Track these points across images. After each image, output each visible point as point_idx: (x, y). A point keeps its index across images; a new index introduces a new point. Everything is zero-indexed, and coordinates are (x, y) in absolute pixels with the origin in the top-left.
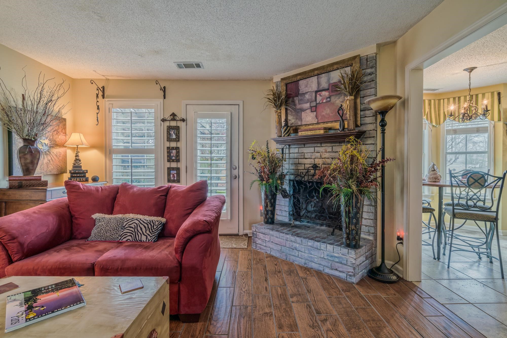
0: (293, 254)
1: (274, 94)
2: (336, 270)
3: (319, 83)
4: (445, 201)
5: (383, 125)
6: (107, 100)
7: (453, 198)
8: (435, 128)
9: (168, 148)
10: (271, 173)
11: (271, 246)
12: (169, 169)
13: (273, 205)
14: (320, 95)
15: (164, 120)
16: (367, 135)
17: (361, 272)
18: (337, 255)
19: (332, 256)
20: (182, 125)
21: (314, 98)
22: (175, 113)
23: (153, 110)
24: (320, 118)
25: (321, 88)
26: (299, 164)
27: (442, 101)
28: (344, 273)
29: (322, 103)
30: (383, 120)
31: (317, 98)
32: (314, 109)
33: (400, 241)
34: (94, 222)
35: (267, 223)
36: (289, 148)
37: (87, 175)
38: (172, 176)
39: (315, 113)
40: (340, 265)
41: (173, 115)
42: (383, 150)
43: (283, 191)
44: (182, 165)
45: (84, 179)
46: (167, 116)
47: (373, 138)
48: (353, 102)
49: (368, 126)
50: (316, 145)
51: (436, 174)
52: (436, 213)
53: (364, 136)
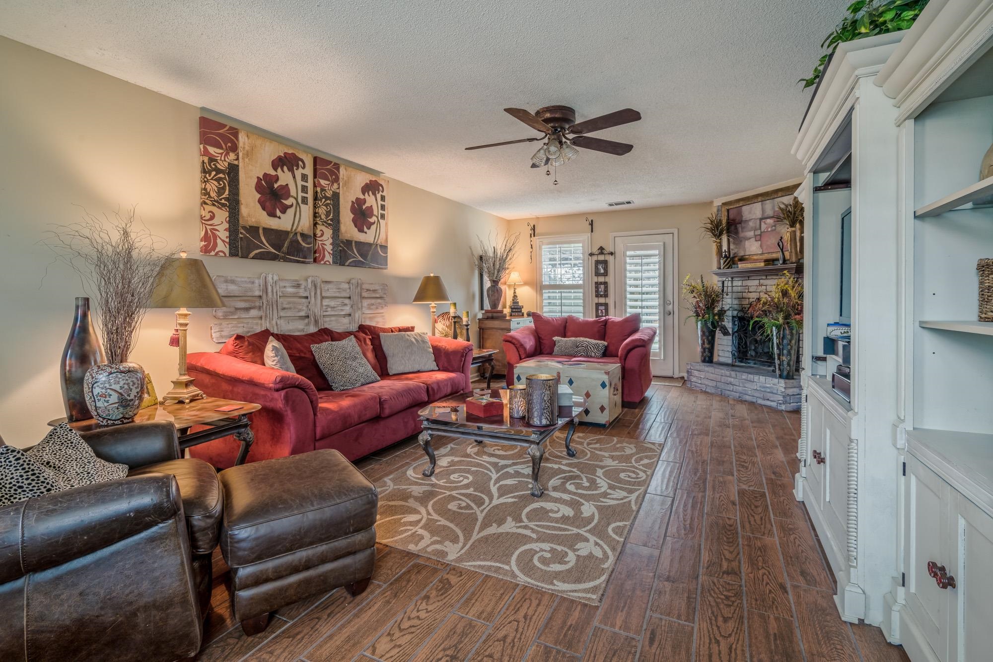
0: (728, 389)
1: (712, 222)
2: (768, 400)
3: (763, 211)
6: (537, 237)
9: (596, 283)
10: (708, 308)
11: (707, 383)
12: (598, 305)
13: (712, 343)
14: (765, 224)
15: (591, 255)
18: (768, 386)
19: (764, 387)
20: (610, 259)
21: (758, 226)
22: (604, 247)
23: (581, 245)
24: (765, 247)
25: (766, 215)
26: (743, 298)
28: (775, 402)
29: (767, 231)
31: (762, 226)
32: (759, 238)
34: (554, 343)
35: (704, 361)
36: (732, 281)
37: (523, 310)
38: (600, 311)
39: (760, 242)
40: (771, 395)
41: (601, 249)
43: (723, 328)
44: (610, 301)
45: (521, 314)
46: (595, 250)
48: (793, 234)
50: (760, 278)
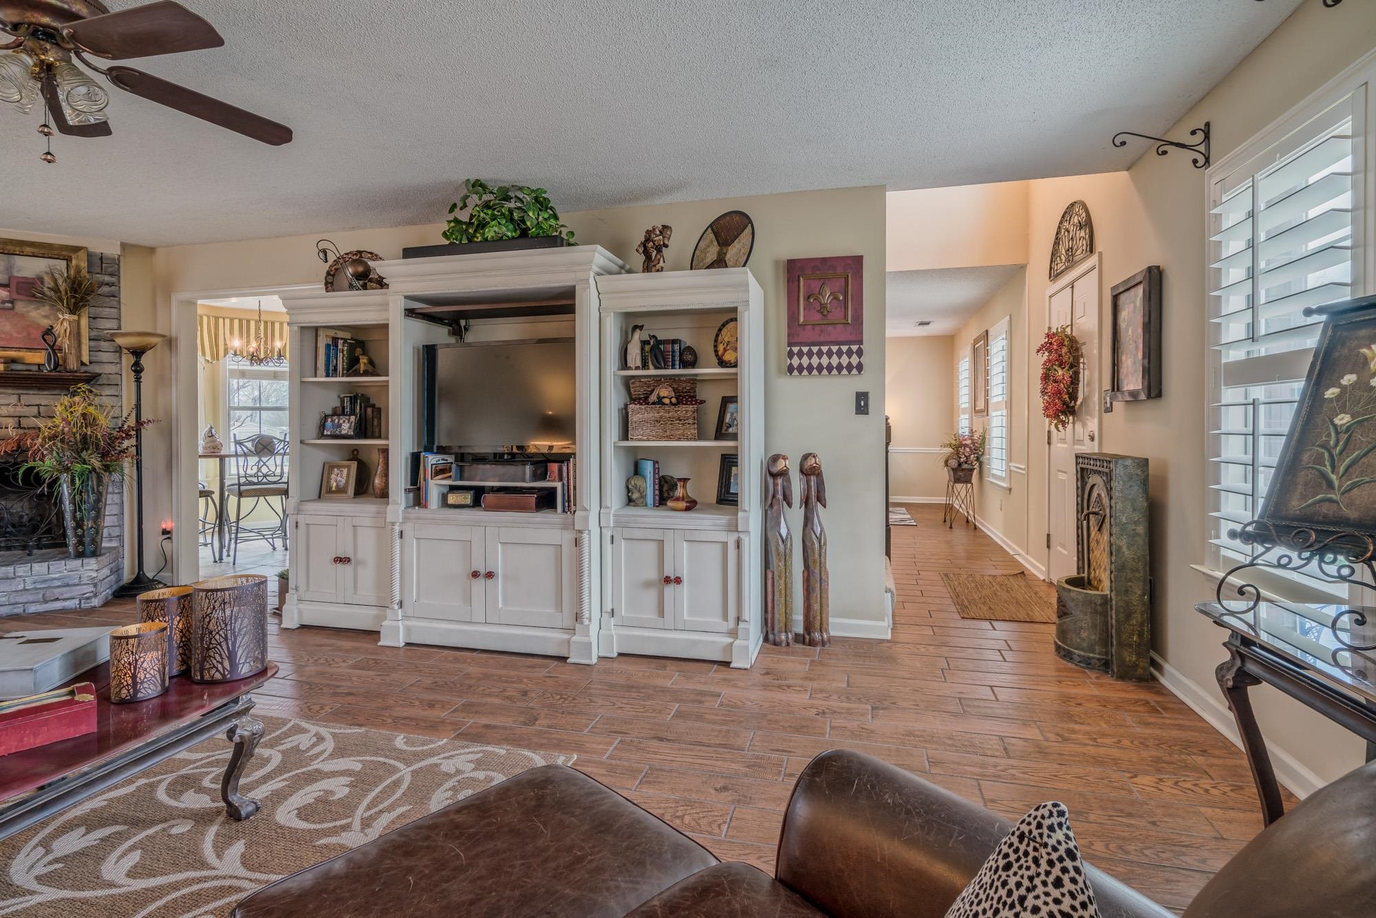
2: (56, 599)
4: (227, 483)
5: (138, 369)
7: (239, 477)
8: (210, 364)
16: (103, 380)
17: (104, 593)
18: (57, 576)
19: (45, 581)
27: (221, 321)
28: (73, 598)
30: (137, 364)
33: (166, 536)
40: (65, 589)
42: (138, 407)
47: (116, 387)
48: (75, 325)
49: (106, 366)
51: (214, 441)
52: (216, 497)
53: (97, 381)
